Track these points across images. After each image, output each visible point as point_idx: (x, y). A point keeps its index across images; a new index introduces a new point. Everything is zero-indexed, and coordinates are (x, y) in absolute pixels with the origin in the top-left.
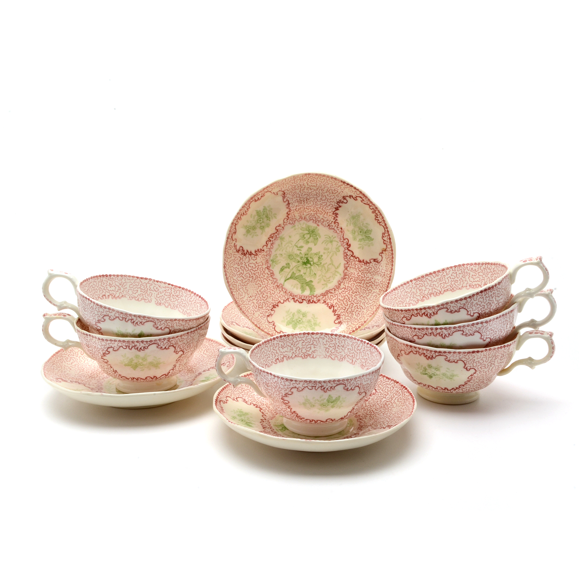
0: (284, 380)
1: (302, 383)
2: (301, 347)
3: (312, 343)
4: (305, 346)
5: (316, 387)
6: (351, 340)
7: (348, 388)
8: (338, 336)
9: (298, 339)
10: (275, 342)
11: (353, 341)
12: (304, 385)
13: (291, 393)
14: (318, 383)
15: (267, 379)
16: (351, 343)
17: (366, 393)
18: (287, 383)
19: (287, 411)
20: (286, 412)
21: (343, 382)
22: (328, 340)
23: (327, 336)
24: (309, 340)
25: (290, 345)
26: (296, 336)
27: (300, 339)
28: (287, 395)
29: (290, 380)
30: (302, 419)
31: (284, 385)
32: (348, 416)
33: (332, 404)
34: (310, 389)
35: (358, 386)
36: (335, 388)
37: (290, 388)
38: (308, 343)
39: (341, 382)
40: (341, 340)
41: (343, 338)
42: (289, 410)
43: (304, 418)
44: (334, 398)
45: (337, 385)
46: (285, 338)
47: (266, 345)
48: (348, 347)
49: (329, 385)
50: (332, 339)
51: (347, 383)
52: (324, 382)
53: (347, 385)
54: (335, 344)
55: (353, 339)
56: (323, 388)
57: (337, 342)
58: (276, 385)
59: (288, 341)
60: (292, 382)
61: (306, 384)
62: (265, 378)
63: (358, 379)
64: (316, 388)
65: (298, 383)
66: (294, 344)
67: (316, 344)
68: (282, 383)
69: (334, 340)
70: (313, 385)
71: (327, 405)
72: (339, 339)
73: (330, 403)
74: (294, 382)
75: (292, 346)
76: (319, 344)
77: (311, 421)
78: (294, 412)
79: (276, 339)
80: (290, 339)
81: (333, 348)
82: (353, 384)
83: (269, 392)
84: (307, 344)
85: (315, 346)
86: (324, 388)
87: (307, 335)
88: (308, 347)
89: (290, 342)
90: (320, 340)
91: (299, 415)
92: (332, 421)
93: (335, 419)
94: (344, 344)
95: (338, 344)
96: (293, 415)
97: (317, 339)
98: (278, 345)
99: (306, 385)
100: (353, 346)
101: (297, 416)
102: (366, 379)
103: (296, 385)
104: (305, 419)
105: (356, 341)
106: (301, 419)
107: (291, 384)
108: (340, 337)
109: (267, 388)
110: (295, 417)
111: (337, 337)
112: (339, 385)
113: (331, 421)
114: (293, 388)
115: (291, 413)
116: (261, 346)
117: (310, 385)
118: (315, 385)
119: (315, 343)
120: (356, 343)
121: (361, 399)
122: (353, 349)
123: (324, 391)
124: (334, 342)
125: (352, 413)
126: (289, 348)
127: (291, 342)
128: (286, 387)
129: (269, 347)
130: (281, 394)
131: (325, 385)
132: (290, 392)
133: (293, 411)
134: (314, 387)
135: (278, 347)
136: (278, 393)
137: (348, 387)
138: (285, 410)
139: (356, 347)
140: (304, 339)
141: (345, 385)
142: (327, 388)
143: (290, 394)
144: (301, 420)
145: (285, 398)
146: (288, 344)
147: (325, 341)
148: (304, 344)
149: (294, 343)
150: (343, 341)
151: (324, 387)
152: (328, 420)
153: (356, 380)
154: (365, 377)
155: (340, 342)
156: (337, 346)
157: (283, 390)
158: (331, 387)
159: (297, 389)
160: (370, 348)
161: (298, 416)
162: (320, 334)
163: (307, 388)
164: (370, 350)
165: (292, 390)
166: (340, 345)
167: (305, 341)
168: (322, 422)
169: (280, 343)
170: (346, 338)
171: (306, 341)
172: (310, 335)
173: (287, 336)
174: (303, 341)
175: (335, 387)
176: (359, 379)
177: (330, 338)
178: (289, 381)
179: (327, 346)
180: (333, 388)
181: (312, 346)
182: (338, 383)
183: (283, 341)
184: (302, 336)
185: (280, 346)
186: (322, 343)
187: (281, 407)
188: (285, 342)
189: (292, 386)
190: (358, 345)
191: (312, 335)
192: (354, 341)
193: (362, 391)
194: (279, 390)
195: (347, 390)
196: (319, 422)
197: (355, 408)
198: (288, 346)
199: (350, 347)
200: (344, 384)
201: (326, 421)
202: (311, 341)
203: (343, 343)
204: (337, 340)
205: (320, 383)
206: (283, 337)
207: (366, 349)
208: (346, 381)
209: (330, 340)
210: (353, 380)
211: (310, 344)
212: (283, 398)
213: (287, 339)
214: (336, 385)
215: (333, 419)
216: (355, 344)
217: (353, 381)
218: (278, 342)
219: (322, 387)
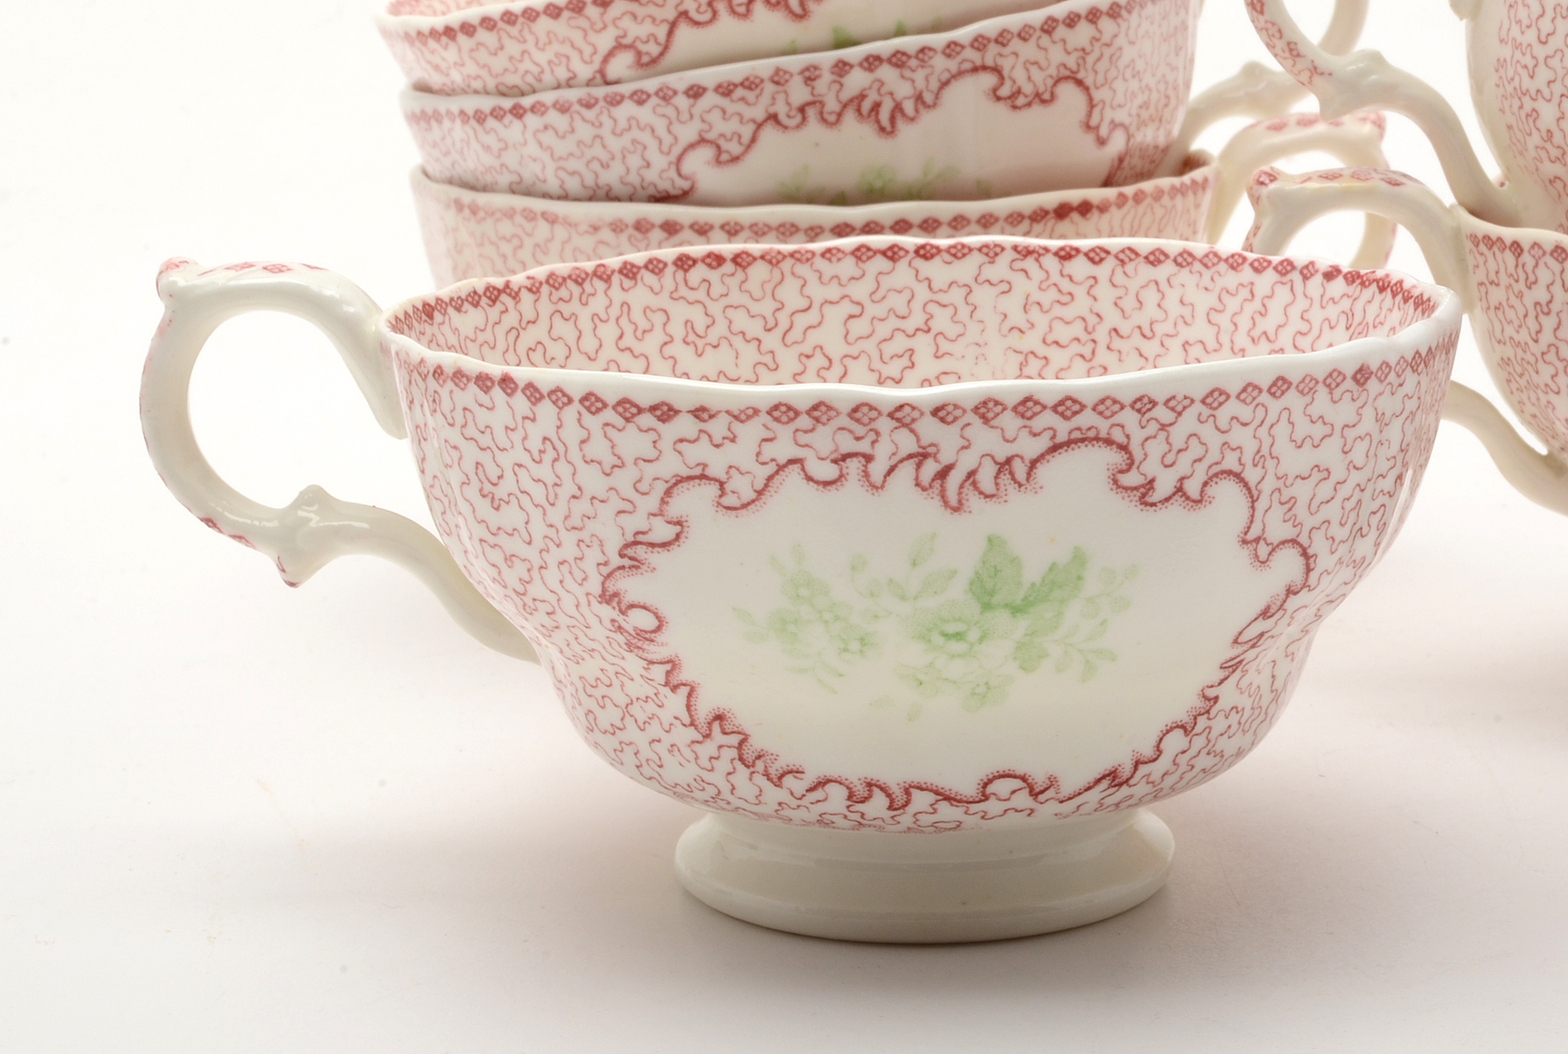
0: (609, 415)
1: (751, 433)
2: (836, 349)
3: (917, 320)
4: (870, 346)
5: (869, 458)
6: (1207, 274)
7: (1150, 484)
8: (1110, 262)
9: (818, 292)
10: (639, 296)
11: (1221, 282)
12: (769, 451)
13: (669, 532)
14: (885, 425)
15: (485, 440)
16: (1204, 301)
17: (1305, 554)
18: (633, 441)
19: (666, 716)
20: (654, 730)
21: (1103, 426)
22: (1037, 295)
23: (1029, 264)
24: (898, 302)
25: (754, 328)
26: (803, 270)
27: (833, 292)
28: (640, 552)
29: (653, 409)
30: (789, 781)
31: (609, 460)
32: (1164, 763)
33: (1023, 624)
34: (827, 484)
35: (1238, 477)
36: (1041, 470)
37: (660, 488)
38: (893, 323)
39: (1087, 419)
40: (1134, 285)
41: (1146, 272)
42: (675, 703)
43: (796, 772)
44: (1032, 572)
45: (1055, 448)
46: (714, 276)
47: (562, 306)
48: (1186, 333)
49: (986, 441)
50: (1065, 285)
51: (1137, 436)
52: (935, 412)
53: (1138, 454)
54: (1092, 320)
55: (1222, 267)
56: (930, 468)
57: (1105, 306)
58: (550, 479)
59: (736, 297)
60: (671, 431)
61: (784, 432)
62: (471, 431)
63: (1232, 408)
64: (877, 469)
65: (718, 427)
66: (784, 323)
67: (952, 330)
68: (592, 450)
69: (1080, 292)
70: (847, 444)
71: (973, 635)
72: (1119, 278)
73: (1001, 618)
74: (685, 425)
75: (772, 341)
76: (973, 331)
77: (860, 790)
78: (719, 718)
79: (648, 277)
80: (753, 285)
81: (1076, 348)
82: (1195, 450)
83: (509, 559)
84: (883, 330)
85: (945, 346)
86: (943, 474)
87: (880, 263)
88: (890, 349)
89: (756, 308)
90: (984, 296)
91: (757, 742)
92: (1034, 794)
93: (1052, 782)
94: (1158, 314)
95: (1112, 318)
96: (707, 749)
97: (956, 296)
98: (659, 319)
99: (783, 449)
100: (1224, 320)
101: (747, 756)
102: (1303, 428)
103: (701, 452)
104: (810, 779)
105: (1247, 274)
106: (778, 781)
107: (666, 445)
108: (1129, 268)
109: (494, 518)
110: (723, 766)
111: (1103, 271)
112: (1068, 443)
113: (1023, 800)
114: (681, 480)
115: (692, 734)
116: (515, 296)
117: (824, 440)
118: (864, 447)
119: (941, 320)
120: (1245, 293)
121: (1265, 614)
122: (1225, 339)
123: (946, 503)
124: (1082, 305)
125: (1199, 742)
126: (749, 353)
127: (766, 307)
128: (624, 480)
129: (585, 323)
130: (593, 556)
131: (945, 439)
132: (658, 522)
133: (705, 707)
134: (854, 466)
135: (657, 337)
136: (569, 550)
137: (1152, 467)
138: (651, 708)
139: (1244, 322)
140: (860, 290)
141: (1124, 448)
142: (972, 474)
143: (664, 545)
144: (781, 795)
145: (632, 587)
146: (741, 320)
147: (1012, 304)
148: (859, 327)
149: (783, 319)
150: (1151, 297)
151: (946, 458)
152: (1002, 787)
153: (1224, 414)
154: (1292, 399)
155: (1129, 303)
156: (1101, 335)
157: (606, 512)
158: (1005, 466)
159: (712, 490)
160: (1345, 304)
161: (749, 756)
162: (976, 258)
163: (793, 475)
164: (1349, 315)
165: (681, 504)
166: (1125, 328)
167: (872, 310)
168: (947, 798)
169: (680, 312)
170: (1168, 268)
171: (880, 310)
172: (902, 265)
173: (728, 267)
174: (856, 310)
175: (1033, 464)
176: (1245, 413)
177: (1055, 277)
178: (647, 420)
179: (1032, 341)
180: (1020, 469)
181: (923, 344)
182: (1063, 429)
183: (701, 295)
184: (848, 267)
185: (677, 329)
186: (992, 321)
187: (616, 694)
188: (715, 308)
189: (671, 465)
190: (1256, 305)
191: (919, 263)
192: (1231, 279)
193: (1278, 530)
194: (576, 521)
195: (1144, 496)
196: (921, 800)
197: (1224, 704)
198: (738, 341)
199: (1200, 330)
200: (1118, 436)
201: (985, 797)
202: (917, 305)
203: (1151, 311)
204: (1104, 292)
205: (902, 424)
206: (698, 273)
207: (1316, 315)
208: (1129, 418)
209: (1053, 294)
210: (1190, 415)
211: (910, 325)
212: (612, 587)
213: (733, 282)
214: (1043, 443)
215: (1040, 780)
216: (1233, 304)
217: (1188, 423)
218: (663, 301)
219: (921, 456)
